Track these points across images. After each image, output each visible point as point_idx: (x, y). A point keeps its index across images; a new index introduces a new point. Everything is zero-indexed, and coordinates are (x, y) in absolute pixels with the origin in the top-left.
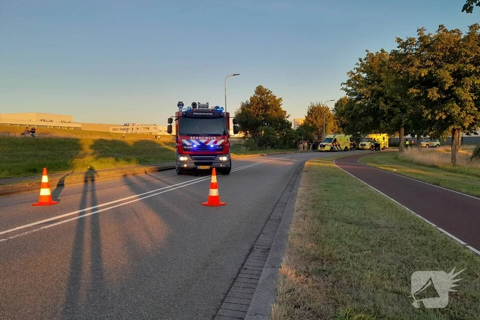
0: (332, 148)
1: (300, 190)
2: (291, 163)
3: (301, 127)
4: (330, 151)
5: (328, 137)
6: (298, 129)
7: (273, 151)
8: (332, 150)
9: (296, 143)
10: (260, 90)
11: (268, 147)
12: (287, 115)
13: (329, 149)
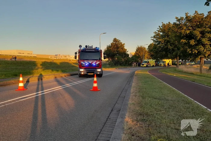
1: (133, 84)
2: (129, 72)
5: (145, 60)
6: (132, 57)
7: (121, 67)
9: (131, 63)
10: (115, 40)
11: (119, 65)
12: (127, 51)
13: (146, 66)
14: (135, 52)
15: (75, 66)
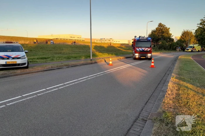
0: (192, 50)
2: (173, 57)
3: (178, 40)
4: (191, 52)
5: (190, 45)
6: (177, 42)
7: (165, 51)
8: (192, 51)
9: (176, 48)
10: (160, 25)
11: (163, 49)
12: (172, 36)
13: (190, 51)
14: (180, 37)
15: (121, 50)
